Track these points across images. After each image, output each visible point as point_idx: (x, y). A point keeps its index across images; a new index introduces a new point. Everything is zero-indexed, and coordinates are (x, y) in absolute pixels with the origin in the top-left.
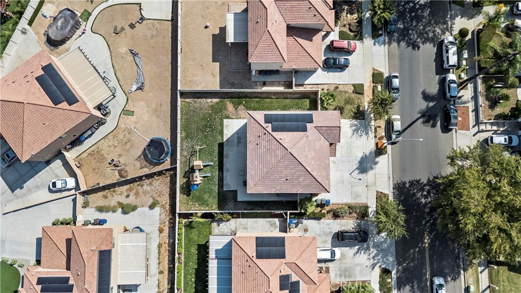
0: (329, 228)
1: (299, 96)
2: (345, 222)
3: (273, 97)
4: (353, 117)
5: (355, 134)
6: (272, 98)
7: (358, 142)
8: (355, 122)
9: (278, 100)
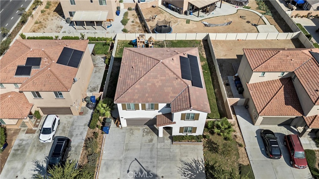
0: (77, 135)
1: (222, 110)
2: (79, 152)
3: (216, 90)
4: (208, 165)
5: (186, 166)
6: (214, 90)
7: (176, 170)
8: (202, 167)
9: (214, 94)
